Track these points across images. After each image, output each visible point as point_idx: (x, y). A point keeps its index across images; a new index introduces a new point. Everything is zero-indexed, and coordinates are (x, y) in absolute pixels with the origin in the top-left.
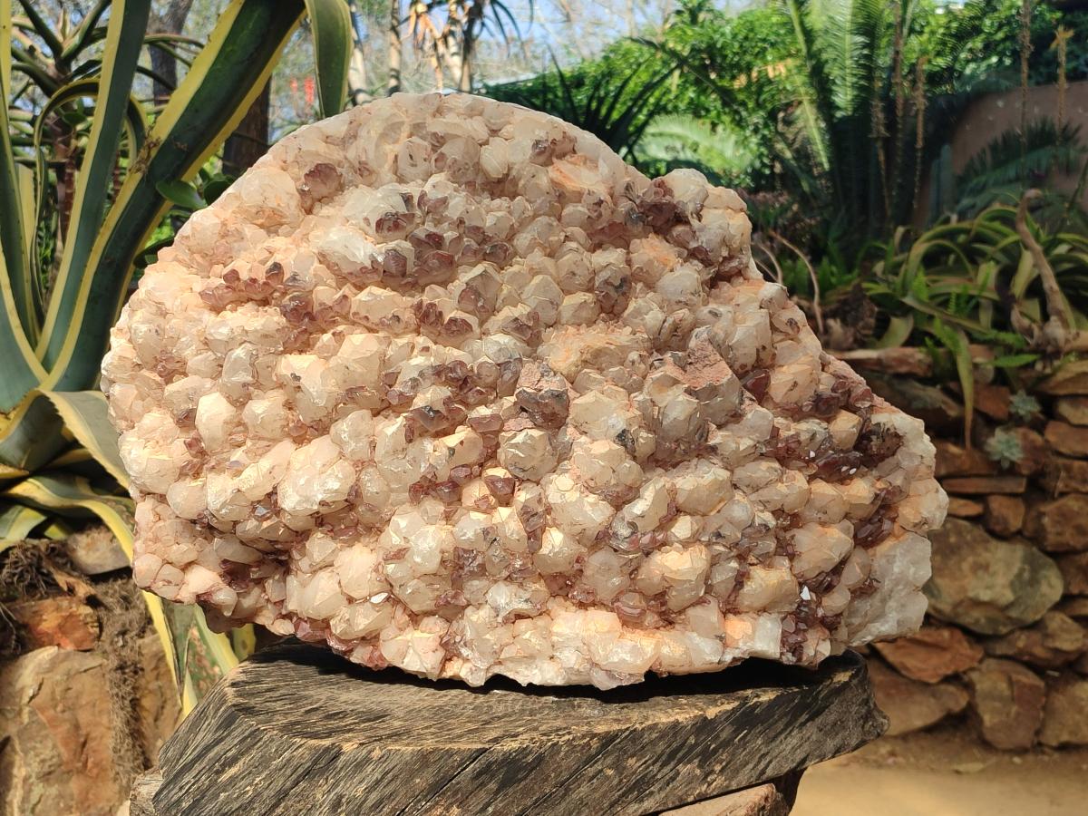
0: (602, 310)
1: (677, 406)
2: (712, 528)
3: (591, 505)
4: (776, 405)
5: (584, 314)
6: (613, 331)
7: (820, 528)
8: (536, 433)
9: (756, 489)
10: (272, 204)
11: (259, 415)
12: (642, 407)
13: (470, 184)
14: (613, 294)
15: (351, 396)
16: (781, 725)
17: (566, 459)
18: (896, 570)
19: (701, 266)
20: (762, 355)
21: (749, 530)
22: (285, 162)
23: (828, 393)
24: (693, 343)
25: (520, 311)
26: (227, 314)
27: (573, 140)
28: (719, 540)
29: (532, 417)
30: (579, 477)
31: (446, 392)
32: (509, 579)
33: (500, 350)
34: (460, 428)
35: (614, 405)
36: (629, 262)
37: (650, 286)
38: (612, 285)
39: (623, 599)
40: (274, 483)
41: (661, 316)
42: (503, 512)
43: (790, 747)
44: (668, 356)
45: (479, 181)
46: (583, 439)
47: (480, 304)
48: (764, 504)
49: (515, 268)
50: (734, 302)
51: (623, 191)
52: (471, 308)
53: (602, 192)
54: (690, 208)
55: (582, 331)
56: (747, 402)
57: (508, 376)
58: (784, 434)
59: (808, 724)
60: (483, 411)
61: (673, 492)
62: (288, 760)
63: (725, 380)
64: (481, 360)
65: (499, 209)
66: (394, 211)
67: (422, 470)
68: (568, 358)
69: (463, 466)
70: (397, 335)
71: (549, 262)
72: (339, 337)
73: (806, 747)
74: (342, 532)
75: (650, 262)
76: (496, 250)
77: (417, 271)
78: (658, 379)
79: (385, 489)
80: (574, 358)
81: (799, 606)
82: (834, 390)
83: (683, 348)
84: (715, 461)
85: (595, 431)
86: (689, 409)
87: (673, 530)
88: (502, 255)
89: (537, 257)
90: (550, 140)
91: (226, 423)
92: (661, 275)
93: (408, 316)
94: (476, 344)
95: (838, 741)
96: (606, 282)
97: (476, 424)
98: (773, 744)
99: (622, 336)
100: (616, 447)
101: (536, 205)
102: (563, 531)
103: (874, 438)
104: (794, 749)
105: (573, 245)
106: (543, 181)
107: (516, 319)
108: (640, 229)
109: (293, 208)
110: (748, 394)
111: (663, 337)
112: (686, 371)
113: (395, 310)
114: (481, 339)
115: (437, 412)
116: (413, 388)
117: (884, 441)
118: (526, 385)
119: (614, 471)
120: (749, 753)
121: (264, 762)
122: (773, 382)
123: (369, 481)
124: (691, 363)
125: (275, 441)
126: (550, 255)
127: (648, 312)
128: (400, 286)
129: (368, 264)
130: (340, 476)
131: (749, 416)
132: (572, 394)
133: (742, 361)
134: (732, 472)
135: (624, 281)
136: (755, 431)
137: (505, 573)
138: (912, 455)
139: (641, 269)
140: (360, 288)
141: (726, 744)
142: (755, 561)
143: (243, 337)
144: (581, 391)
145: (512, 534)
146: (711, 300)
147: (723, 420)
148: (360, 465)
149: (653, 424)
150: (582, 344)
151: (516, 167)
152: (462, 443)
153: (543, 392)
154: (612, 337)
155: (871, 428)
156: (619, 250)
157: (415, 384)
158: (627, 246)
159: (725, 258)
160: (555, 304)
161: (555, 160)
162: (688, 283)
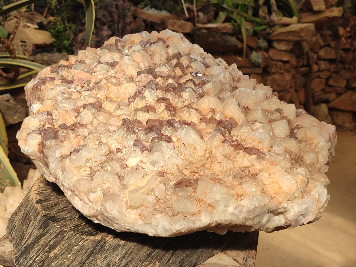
62: (82, 247)
121: (70, 248)
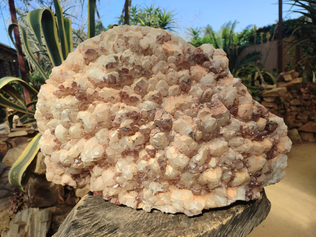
0: (182, 90)
1: (209, 122)
2: (222, 161)
3: (181, 158)
4: (240, 118)
5: (176, 92)
6: (186, 97)
7: (256, 157)
8: (162, 134)
9: (236, 147)
10: (76, 63)
11: (72, 132)
12: (197, 123)
13: (137, 52)
14: (186, 85)
15: (100, 124)
16: (245, 220)
17: (172, 141)
18: (277, 165)
19: (214, 74)
20: (235, 102)
21: (235, 161)
22: (80, 50)
23: (256, 113)
24: (213, 99)
25: (155, 93)
26: (62, 99)
27: (170, 36)
28: (225, 165)
29: (160, 128)
30: (177, 148)
31: (131, 121)
32: (156, 181)
33: (148, 107)
34: (136, 133)
35: (188, 123)
36: (190, 74)
37: (198, 81)
38: (185, 82)
39: (194, 187)
40: (79, 153)
41: (202, 91)
42: (152, 160)
43: (248, 226)
44: (205, 104)
45: (140, 51)
46: (177, 135)
47: (141, 91)
48: (239, 152)
49: (153, 78)
50: (225, 85)
51: (187, 51)
52: (138, 93)
53: (180, 52)
54: (209, 55)
55: (175, 98)
56: (232, 118)
57: (151, 115)
58: (244, 127)
59: (253, 217)
60: (144, 127)
61: (209, 151)
63: (225, 112)
64: (142, 110)
65: (147, 59)
66: (111, 62)
67: (125, 148)
68: (171, 108)
69: (138, 145)
70: (114, 103)
71: (164, 76)
72: (95, 105)
73: (253, 224)
74: (103, 166)
75: (197, 73)
76: (146, 73)
77: (120, 81)
78: (202, 113)
79: (114, 154)
80: (173, 107)
81: (250, 182)
82: (258, 112)
83: (210, 101)
84: (222, 139)
85: (181, 132)
86: (213, 122)
87: (210, 163)
88: (148, 74)
89: (160, 74)
90: (162, 36)
91: (64, 134)
92: (201, 78)
93: (118, 97)
94: (141, 105)
95: (261, 218)
96: (183, 81)
97: (142, 131)
98: (244, 227)
99: (189, 99)
100: (189, 138)
101: (159, 57)
102: (172, 167)
103: (270, 125)
104: (250, 226)
105: (172, 69)
106: (161, 48)
107: (153, 96)
108: (193, 63)
109: (82, 64)
110: (232, 115)
111: (203, 98)
112: (211, 109)
113: (112, 95)
114: (142, 102)
115: (128, 128)
116: (120, 121)
117: (273, 126)
118: (157, 118)
119: (189, 146)
120: (237, 233)
122: (239, 110)
123: (108, 151)
124: (213, 106)
125: (79, 139)
126: (164, 73)
127: (197, 90)
128: (115, 87)
129: (103, 80)
130: (99, 150)
131: (233, 123)
132: (173, 119)
133: (229, 104)
134: (228, 142)
135: (189, 80)
136: (235, 128)
137: (154, 179)
138: (280, 130)
139: (194, 76)
140: (101, 88)
141: (230, 232)
142: (237, 171)
143: (65, 107)
144: (176, 118)
145: (155, 168)
146: (217, 85)
147: (224, 125)
148: (106, 146)
149: (201, 128)
150: (176, 102)
151: (151, 45)
152: (137, 138)
153: (163, 120)
154: (186, 99)
155: (270, 122)
156: (187, 70)
157: (120, 120)
158: (189, 69)
159: (221, 71)
160: (166, 90)
161: (164, 42)
162: (210, 80)
